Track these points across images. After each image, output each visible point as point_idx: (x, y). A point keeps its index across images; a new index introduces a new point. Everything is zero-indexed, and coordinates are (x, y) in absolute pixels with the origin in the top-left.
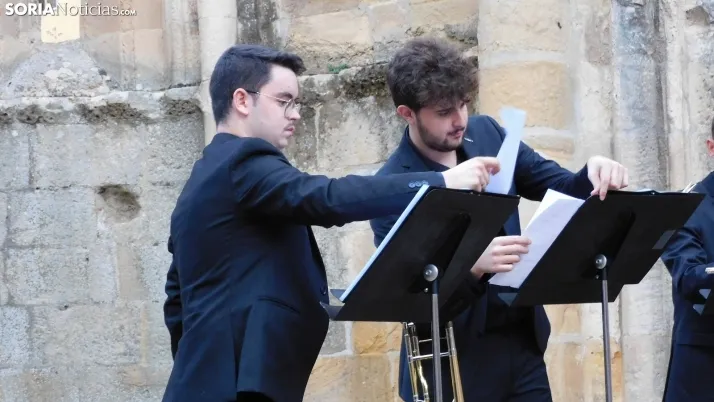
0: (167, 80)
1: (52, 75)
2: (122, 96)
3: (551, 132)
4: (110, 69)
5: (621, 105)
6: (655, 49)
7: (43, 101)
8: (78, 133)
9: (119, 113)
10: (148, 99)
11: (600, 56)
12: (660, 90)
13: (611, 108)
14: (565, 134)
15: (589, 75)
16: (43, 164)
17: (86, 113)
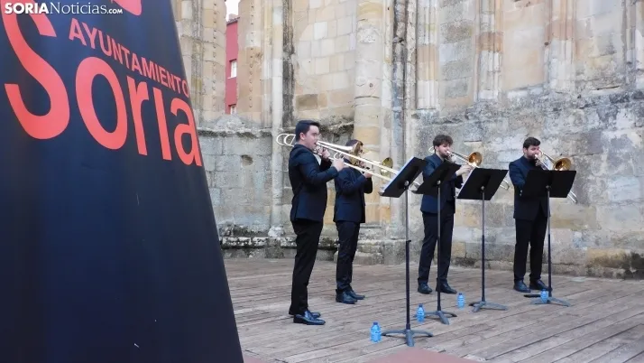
0: (262, 126)
1: (229, 123)
2: (249, 130)
3: (372, 146)
4: (246, 122)
5: (393, 139)
6: (403, 125)
7: (227, 130)
8: (236, 140)
9: (248, 135)
10: (256, 131)
11: (387, 126)
12: (403, 136)
13: (391, 140)
14: (377, 147)
15: (385, 131)
16: (226, 148)
17: (239, 134)
